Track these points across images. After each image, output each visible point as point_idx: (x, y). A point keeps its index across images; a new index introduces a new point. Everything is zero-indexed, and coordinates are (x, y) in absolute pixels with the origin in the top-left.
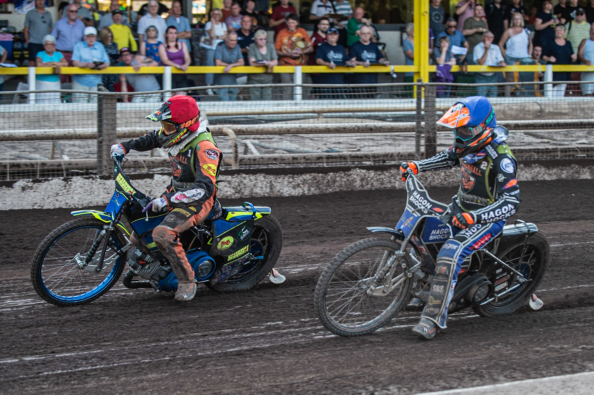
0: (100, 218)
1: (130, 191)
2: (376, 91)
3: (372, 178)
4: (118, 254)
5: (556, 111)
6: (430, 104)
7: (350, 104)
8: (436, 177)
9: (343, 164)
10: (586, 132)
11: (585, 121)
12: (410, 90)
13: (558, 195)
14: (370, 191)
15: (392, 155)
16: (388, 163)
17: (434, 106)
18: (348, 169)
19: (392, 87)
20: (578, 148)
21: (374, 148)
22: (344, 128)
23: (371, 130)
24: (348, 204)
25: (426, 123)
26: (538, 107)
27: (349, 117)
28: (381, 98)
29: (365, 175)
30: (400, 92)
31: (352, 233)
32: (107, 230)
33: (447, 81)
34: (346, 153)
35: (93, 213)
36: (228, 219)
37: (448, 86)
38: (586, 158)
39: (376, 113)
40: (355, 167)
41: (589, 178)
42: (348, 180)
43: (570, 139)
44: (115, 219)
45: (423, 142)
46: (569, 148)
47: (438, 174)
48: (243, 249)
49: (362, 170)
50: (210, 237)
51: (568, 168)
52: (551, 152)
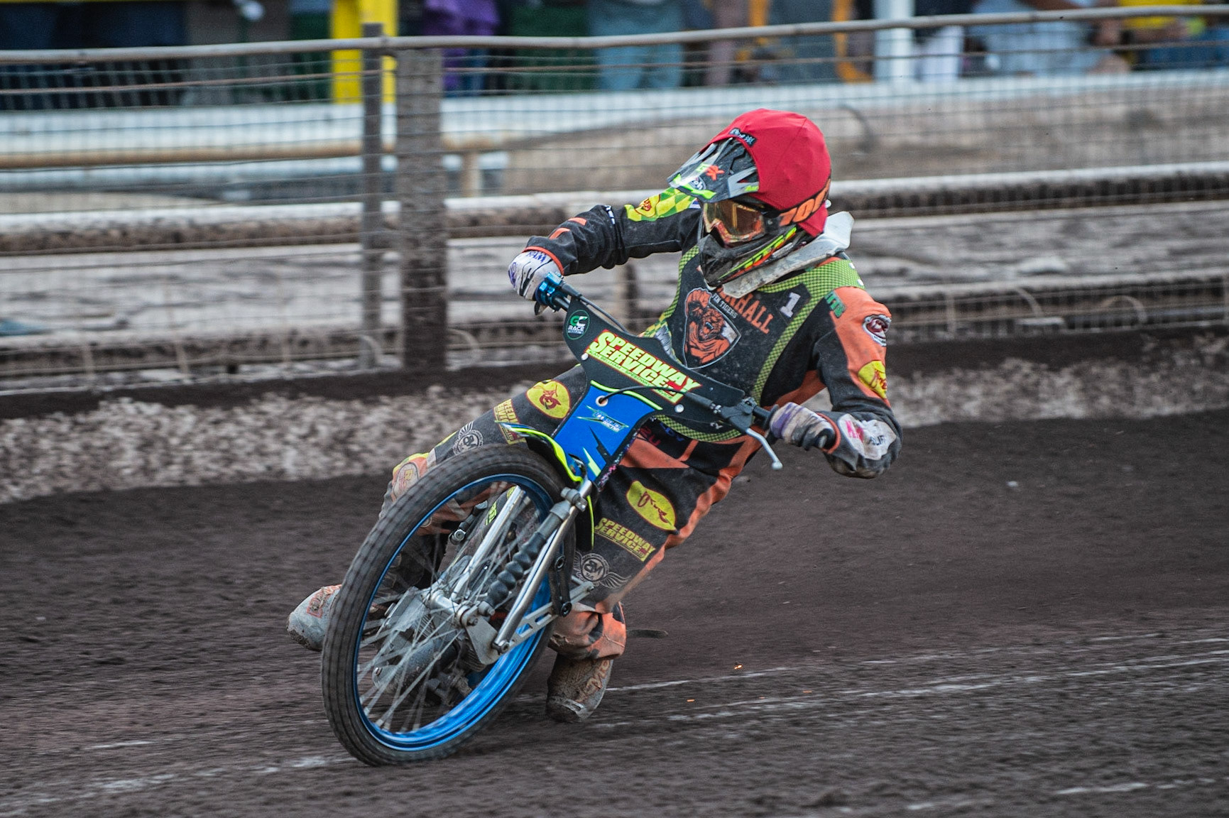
1: (671, 383)
2: (176, 78)
3: (186, 439)
5: (933, 140)
6: (419, 127)
7: (68, 132)
8: (448, 427)
9: (63, 384)
10: (1057, 225)
11: (1058, 176)
12: (318, 69)
13: (948, 485)
14: (179, 492)
15: (264, 342)
16: (248, 374)
17: (434, 133)
18: (88, 402)
19: (242, 59)
20: (1029, 290)
21: (193, 314)
22: (64, 235)
23: (174, 239)
24: (90, 545)
25: (406, 206)
26: (852, 129)
27: (68, 188)
28: (199, 104)
29: (158, 426)
30: (276, 80)
31: (119, 661)
33: (471, 27)
34: (67, 335)
37: (473, 49)
38: (1066, 332)
39: (182, 171)
40: (117, 395)
41: (1078, 412)
42: (87, 447)
43: (995, 255)
45: (391, 283)
46: (993, 294)
47: (458, 415)
49: (143, 407)
51: (987, 375)
52: (916, 310)
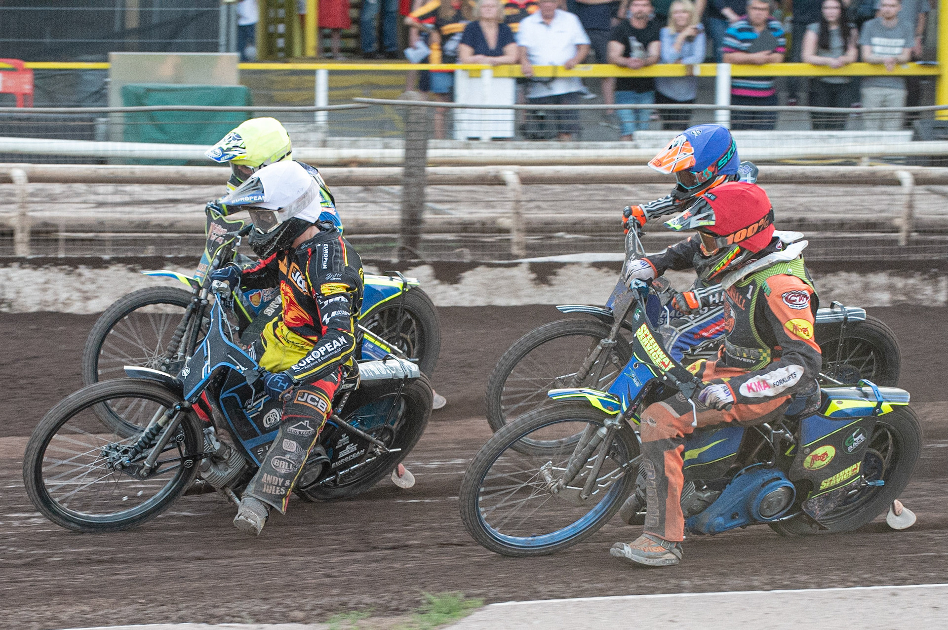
0: (600, 406)
1: (663, 363)
4: (623, 469)
32: (610, 428)
35: (587, 395)
36: (828, 413)
44: (629, 409)
48: (849, 469)
50: (791, 444)
